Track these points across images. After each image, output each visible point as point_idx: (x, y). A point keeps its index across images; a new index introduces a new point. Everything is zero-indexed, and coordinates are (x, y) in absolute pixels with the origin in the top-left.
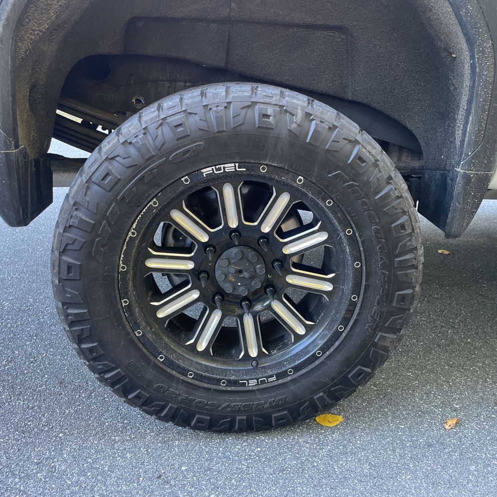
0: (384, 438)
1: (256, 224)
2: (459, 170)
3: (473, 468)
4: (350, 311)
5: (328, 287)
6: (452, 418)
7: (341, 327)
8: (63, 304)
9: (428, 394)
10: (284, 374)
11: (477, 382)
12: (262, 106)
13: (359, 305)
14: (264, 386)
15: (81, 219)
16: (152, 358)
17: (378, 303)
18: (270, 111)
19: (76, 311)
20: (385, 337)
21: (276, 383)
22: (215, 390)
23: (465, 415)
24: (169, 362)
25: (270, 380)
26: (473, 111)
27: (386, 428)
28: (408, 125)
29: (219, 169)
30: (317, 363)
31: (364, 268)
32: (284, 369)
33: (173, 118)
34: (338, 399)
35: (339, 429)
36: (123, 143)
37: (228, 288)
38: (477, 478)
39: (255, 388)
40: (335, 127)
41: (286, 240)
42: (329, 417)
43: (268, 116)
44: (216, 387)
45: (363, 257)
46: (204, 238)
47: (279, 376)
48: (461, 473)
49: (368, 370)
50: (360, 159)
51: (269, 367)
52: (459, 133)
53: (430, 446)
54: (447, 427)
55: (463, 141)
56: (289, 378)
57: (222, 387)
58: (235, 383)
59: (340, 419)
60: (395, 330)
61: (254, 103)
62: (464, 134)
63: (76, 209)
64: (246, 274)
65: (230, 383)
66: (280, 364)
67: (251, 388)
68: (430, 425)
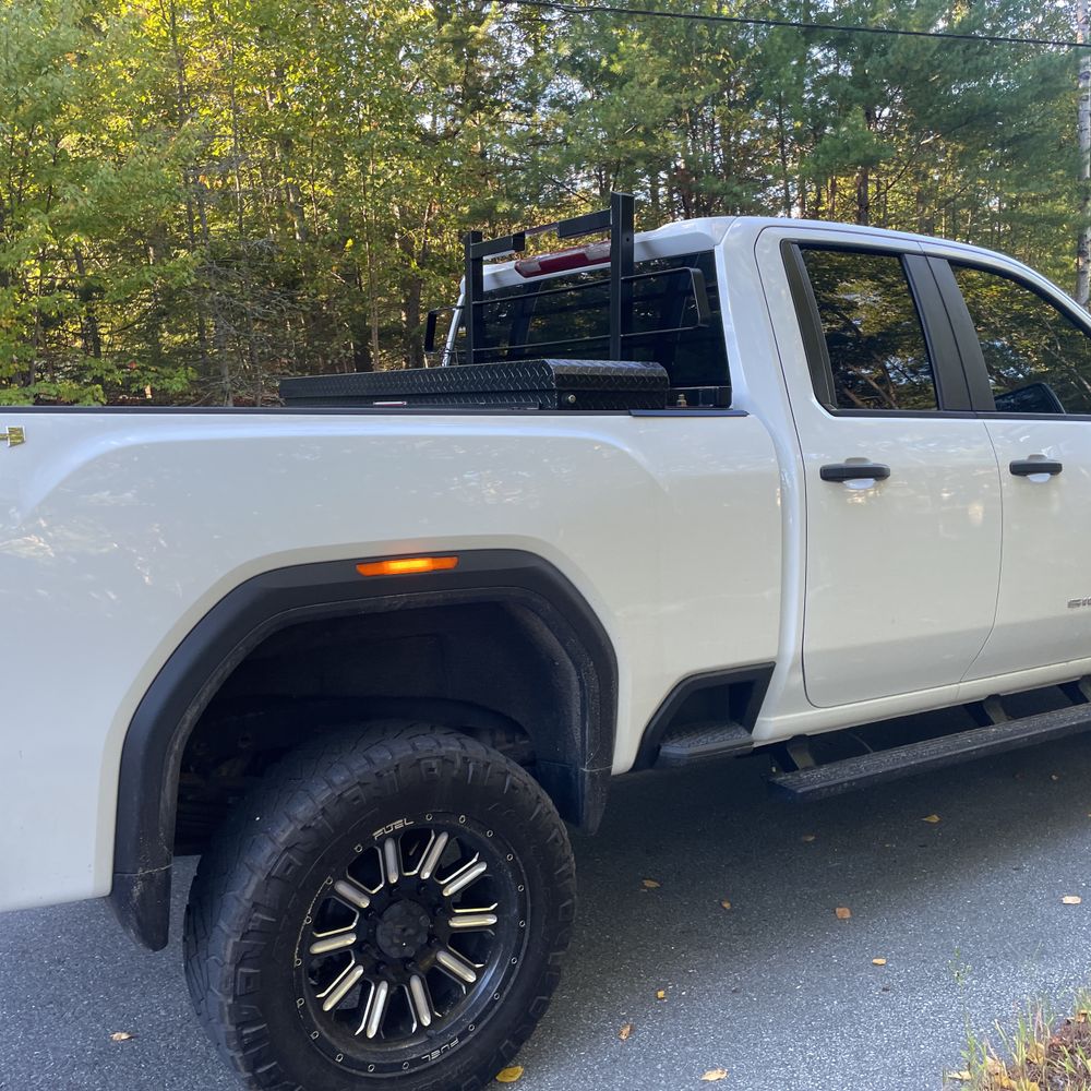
0: (571, 1070)
1: (415, 872)
2: (585, 770)
3: (659, 1066)
4: (520, 940)
5: (492, 920)
6: (624, 1026)
7: (514, 961)
8: (237, 1025)
9: (592, 1010)
10: (466, 1033)
11: (632, 982)
12: (427, 761)
13: (527, 930)
14: (448, 1054)
15: (263, 921)
16: (331, 1061)
17: (546, 923)
18: (434, 765)
19: (254, 1030)
20: (557, 956)
21: (459, 1046)
22: (399, 1077)
23: (634, 1020)
24: (348, 1061)
25: (452, 1044)
26: (588, 717)
27: (568, 1060)
28: (513, 717)
29: (390, 828)
30: (496, 1007)
31: (528, 890)
32: (464, 1027)
33: (348, 793)
34: (522, 1042)
35: (524, 1080)
36: (302, 829)
37: (394, 953)
38: (666, 1074)
39: (438, 1060)
40: (489, 764)
41: (445, 881)
42: (508, 1071)
43: (433, 770)
44: (399, 1074)
45: (525, 879)
46: (365, 904)
47: (461, 1037)
48: (652, 1075)
49: (545, 998)
50: (513, 787)
51: (447, 1031)
52: (577, 736)
53: (615, 1061)
54: (623, 1037)
55: (583, 743)
56: (471, 1036)
57: (406, 1070)
58: (418, 1061)
59: (520, 1069)
60: (563, 946)
61: (419, 760)
62: (583, 736)
63: (256, 911)
64: (411, 931)
65: (413, 1063)
66: (458, 1024)
67: (434, 1062)
68: (607, 1041)
